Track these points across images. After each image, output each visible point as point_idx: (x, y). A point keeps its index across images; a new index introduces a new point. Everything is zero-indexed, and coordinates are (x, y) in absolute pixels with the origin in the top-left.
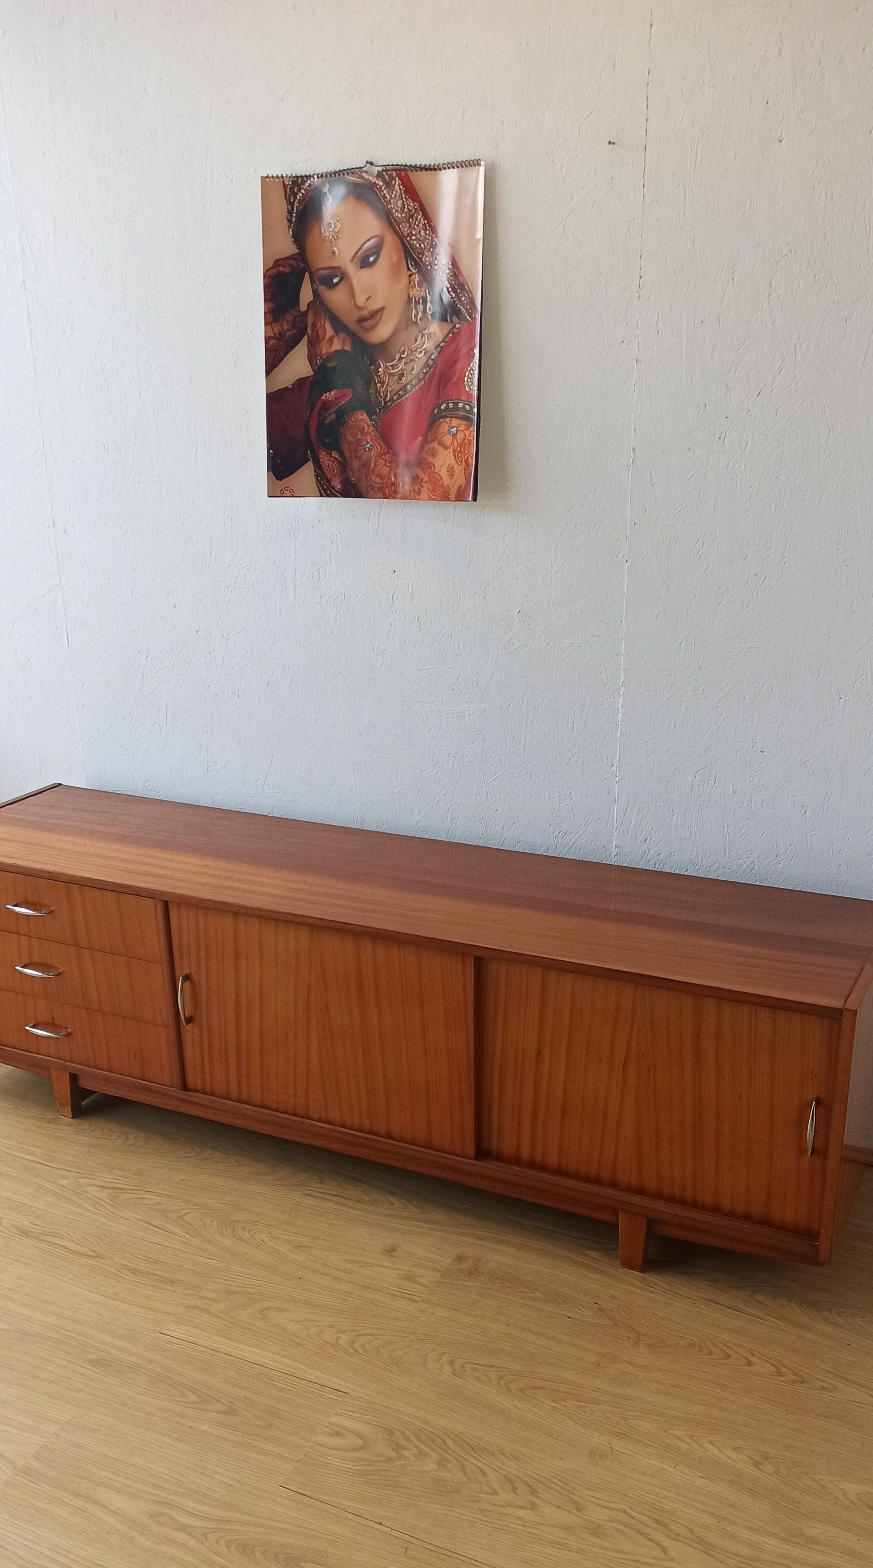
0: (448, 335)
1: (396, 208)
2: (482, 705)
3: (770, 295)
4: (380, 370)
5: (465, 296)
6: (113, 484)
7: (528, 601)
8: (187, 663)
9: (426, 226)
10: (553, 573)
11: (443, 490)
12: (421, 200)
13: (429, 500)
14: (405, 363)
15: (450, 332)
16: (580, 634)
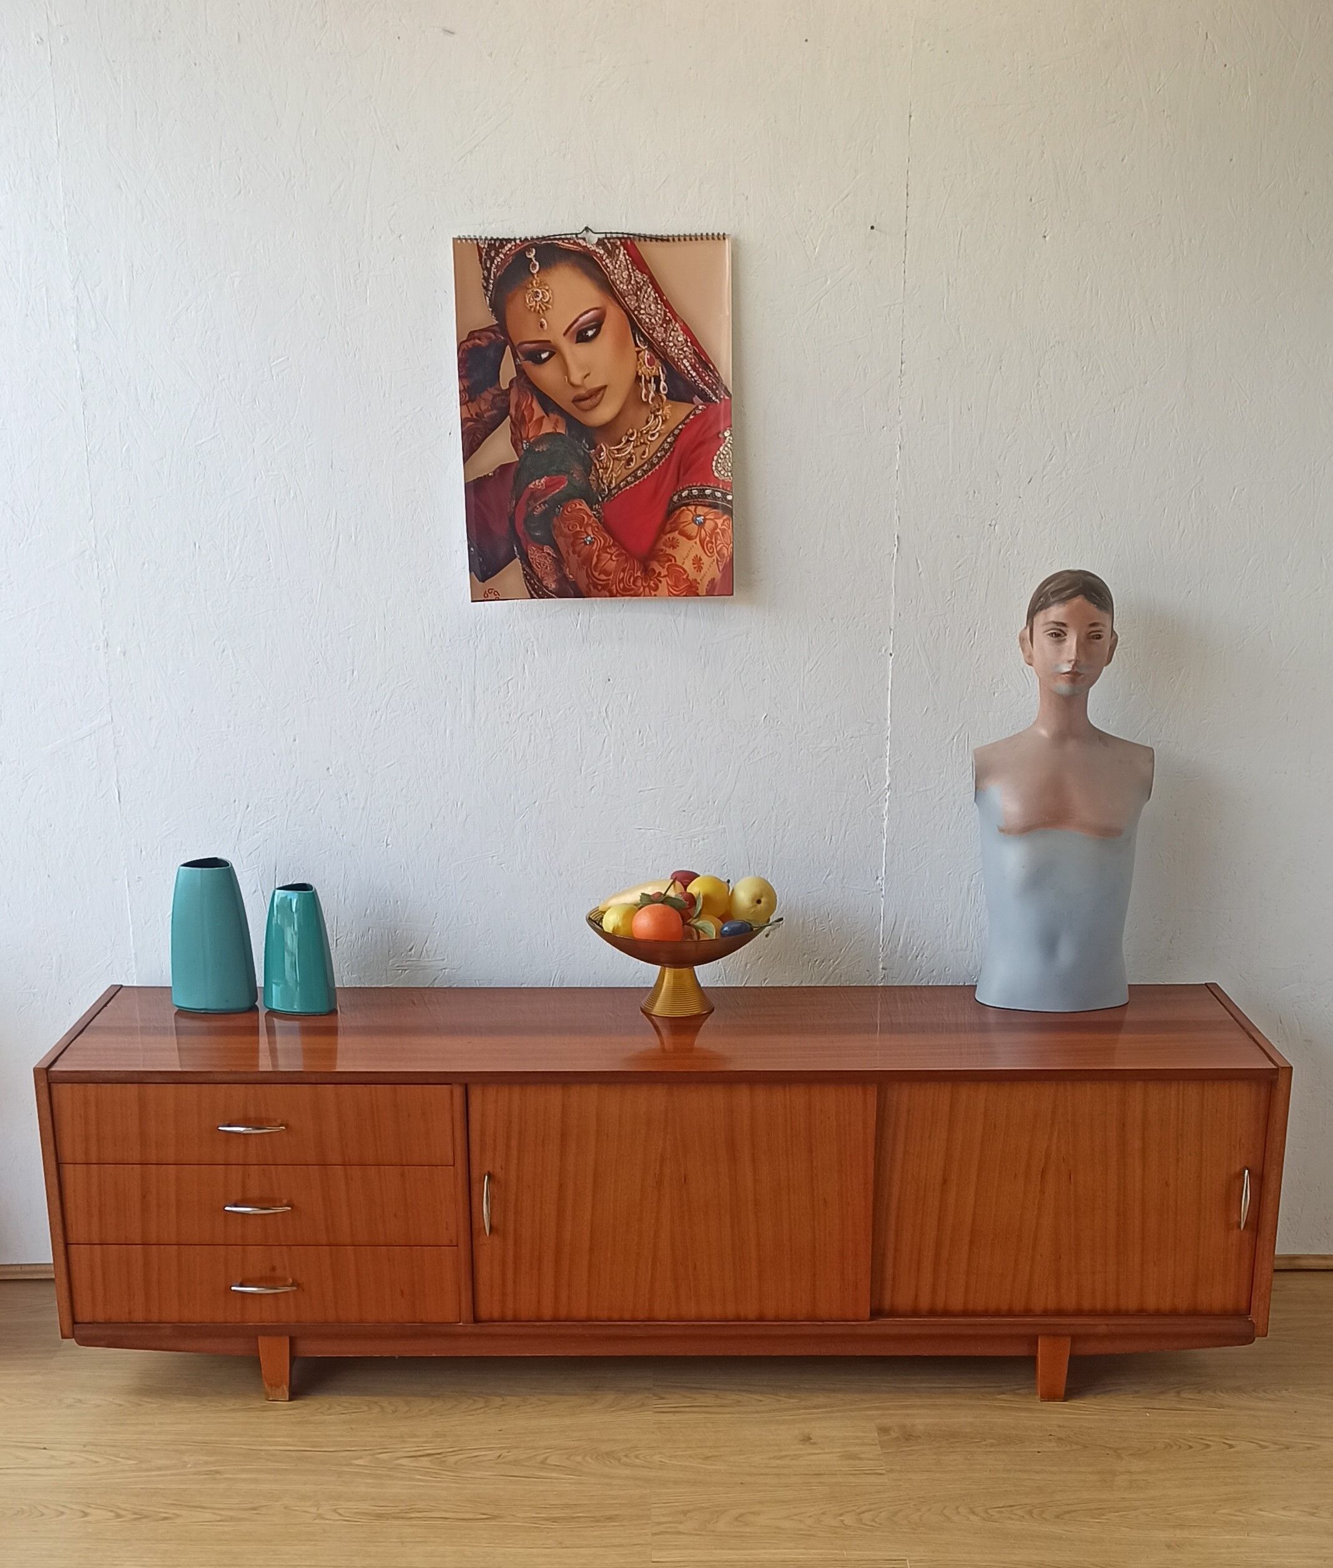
0: (688, 417)
1: (621, 279)
2: (720, 826)
3: (1038, 384)
4: (602, 454)
5: (709, 376)
6: (206, 590)
7: (776, 704)
8: (310, 810)
9: (657, 300)
10: (806, 672)
11: (689, 583)
12: (650, 272)
13: (670, 596)
14: (634, 447)
15: (690, 413)
16: (838, 737)
